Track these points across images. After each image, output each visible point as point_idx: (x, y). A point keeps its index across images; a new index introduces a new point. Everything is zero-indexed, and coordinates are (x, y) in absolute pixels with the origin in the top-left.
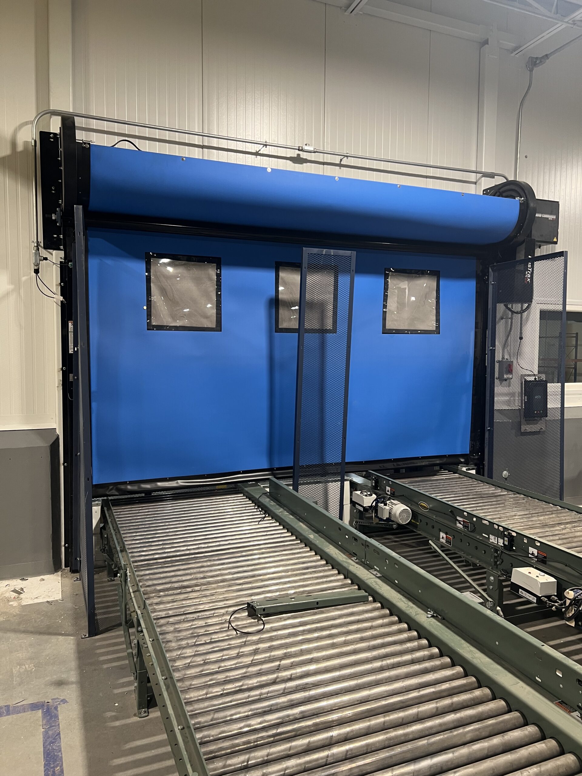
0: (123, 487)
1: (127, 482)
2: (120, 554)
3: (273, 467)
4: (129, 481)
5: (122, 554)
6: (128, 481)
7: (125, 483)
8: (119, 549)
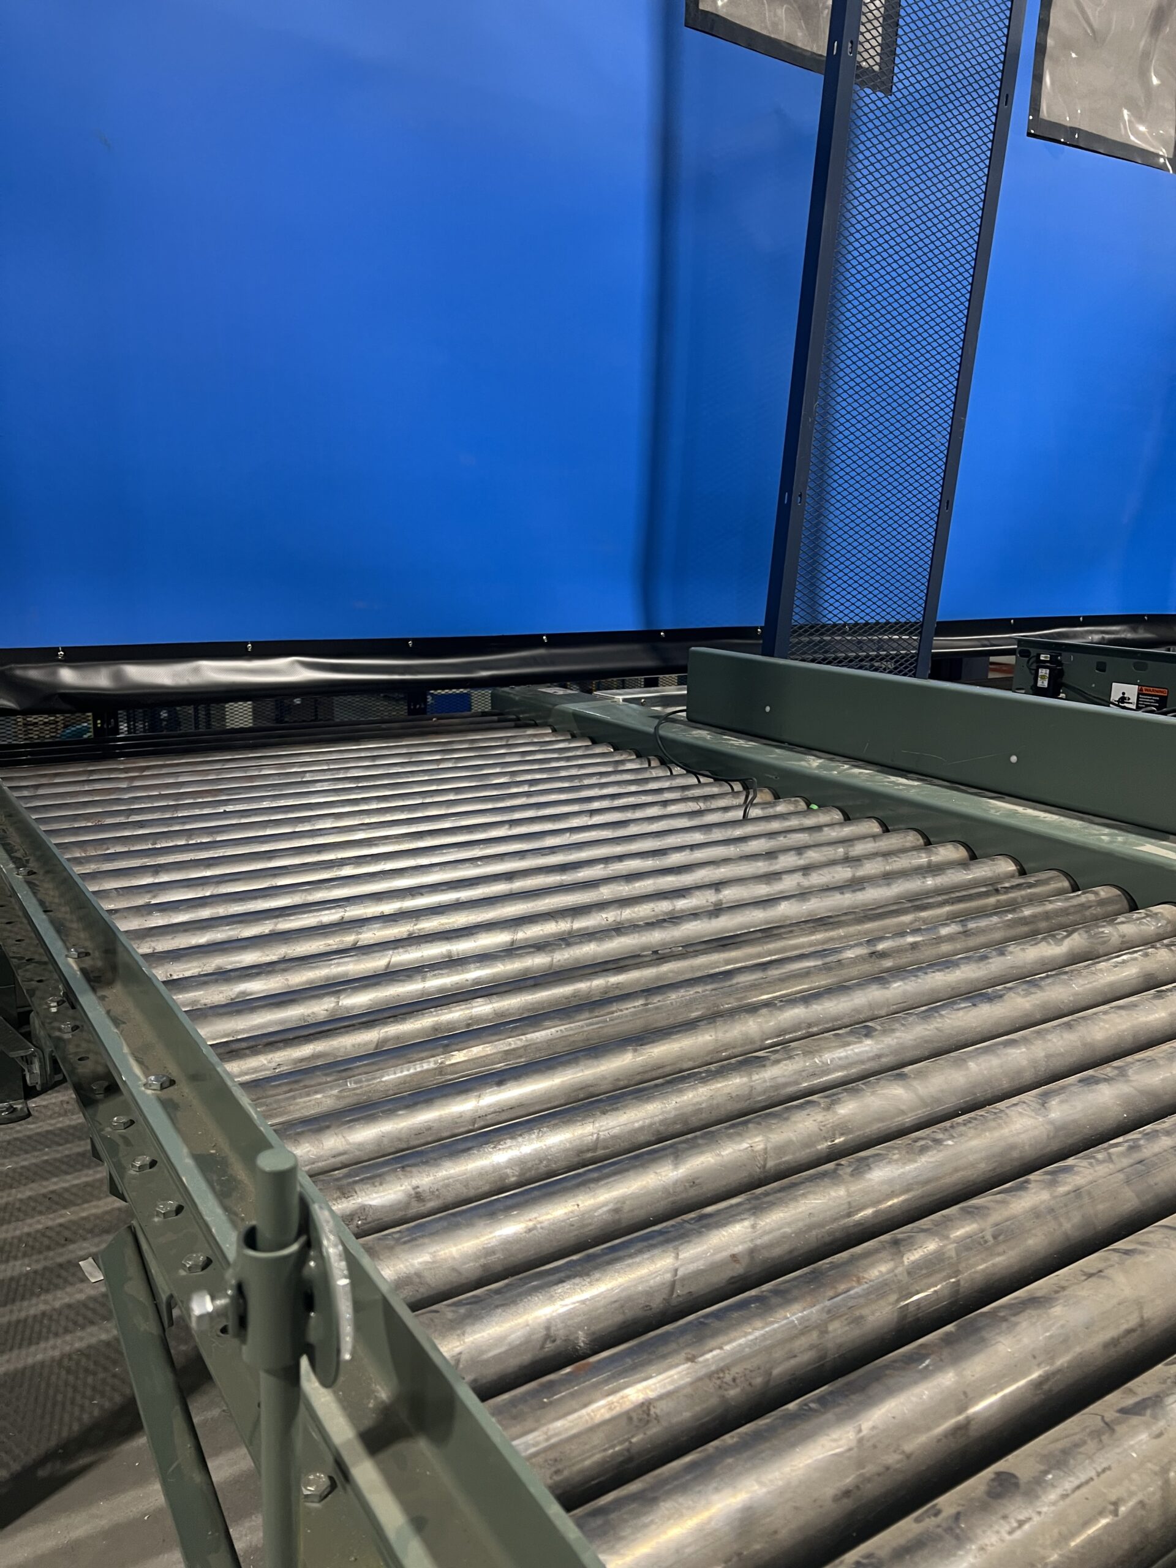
0: (34, 674)
1: (57, 650)
2: (88, 1001)
3: (655, 628)
4: (64, 649)
5: (102, 998)
6: (60, 646)
7: (47, 656)
8: (70, 965)
